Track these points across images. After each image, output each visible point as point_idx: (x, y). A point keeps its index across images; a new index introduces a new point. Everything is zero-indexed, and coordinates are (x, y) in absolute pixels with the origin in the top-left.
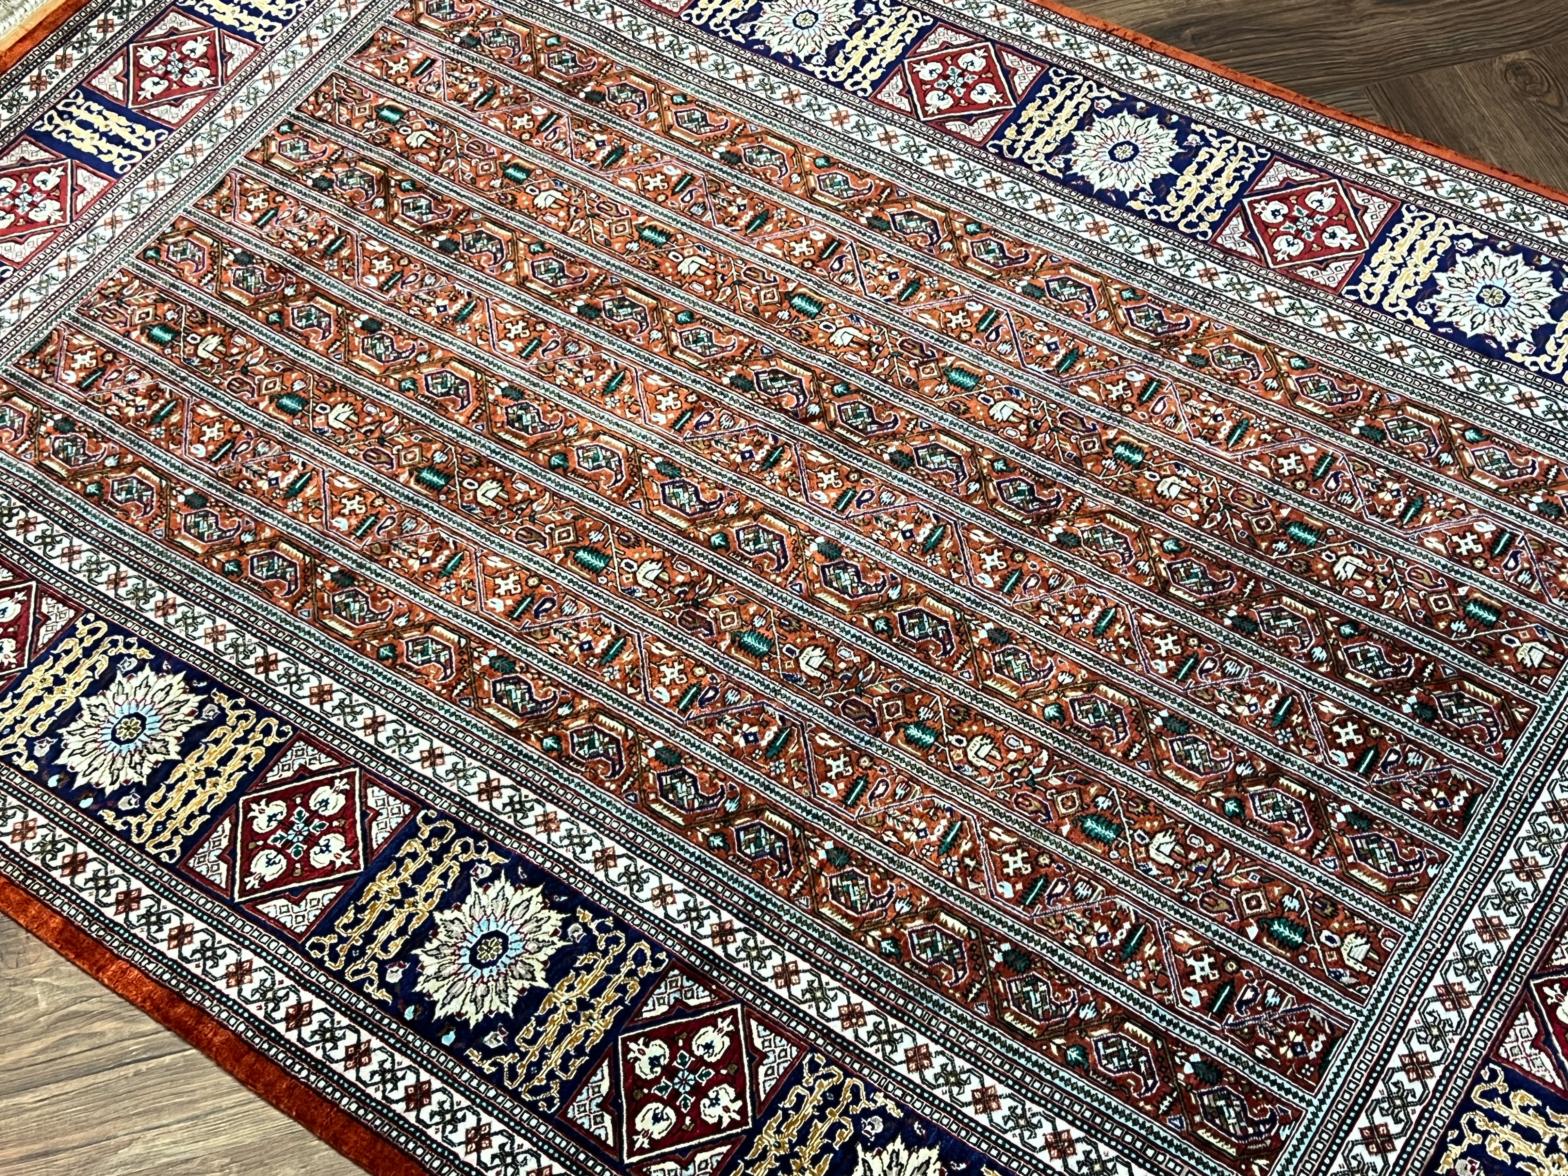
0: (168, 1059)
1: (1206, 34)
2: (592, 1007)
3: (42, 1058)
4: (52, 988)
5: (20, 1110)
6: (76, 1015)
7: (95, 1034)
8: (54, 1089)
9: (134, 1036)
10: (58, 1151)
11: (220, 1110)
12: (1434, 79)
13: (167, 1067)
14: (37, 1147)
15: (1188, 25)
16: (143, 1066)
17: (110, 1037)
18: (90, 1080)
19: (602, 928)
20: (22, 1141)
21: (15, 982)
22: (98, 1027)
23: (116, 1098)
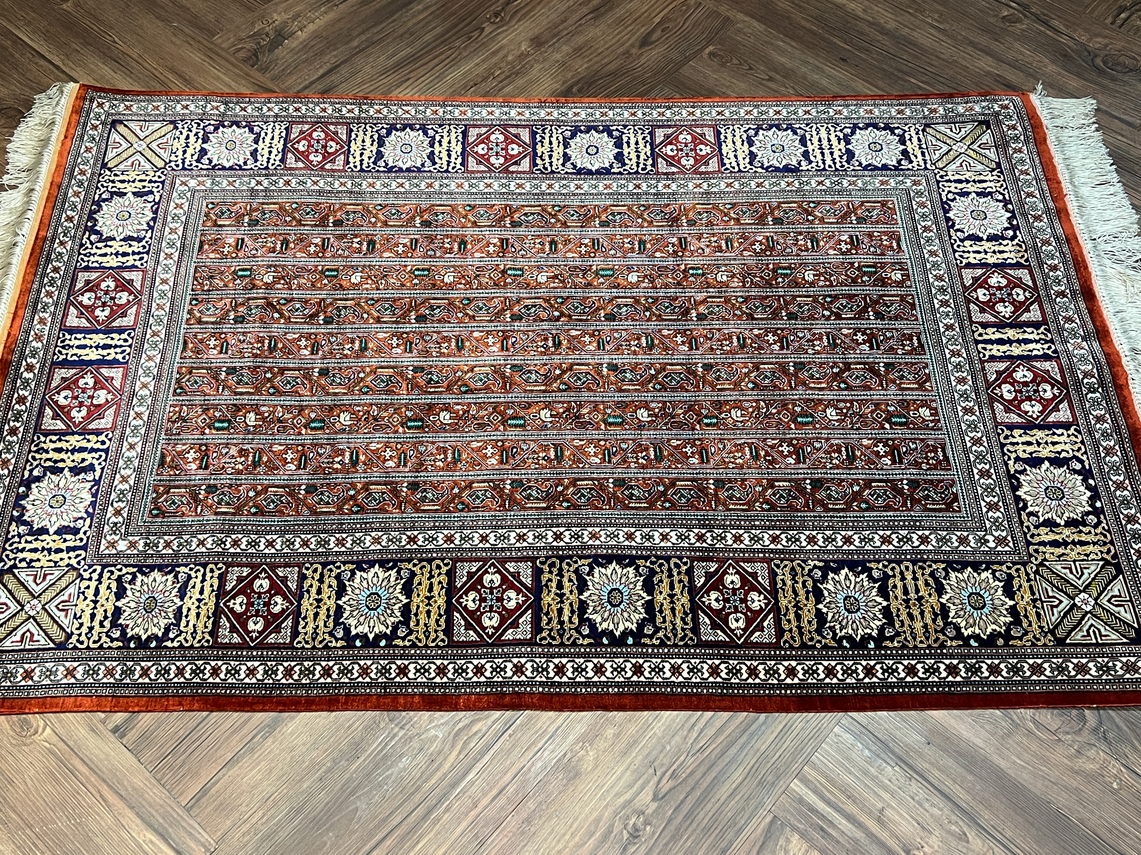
0: (518, 722)
1: (582, 88)
2: (675, 595)
3: (462, 756)
4: (438, 726)
5: (472, 783)
6: (460, 730)
7: (476, 733)
8: (479, 765)
9: (494, 723)
10: (504, 788)
11: (559, 727)
12: (686, 71)
13: (521, 725)
14: (494, 792)
15: (572, 87)
16: (510, 731)
17: (484, 729)
18: (492, 752)
19: (652, 563)
20: (485, 795)
21: (419, 735)
22: (475, 729)
23: (510, 751)
